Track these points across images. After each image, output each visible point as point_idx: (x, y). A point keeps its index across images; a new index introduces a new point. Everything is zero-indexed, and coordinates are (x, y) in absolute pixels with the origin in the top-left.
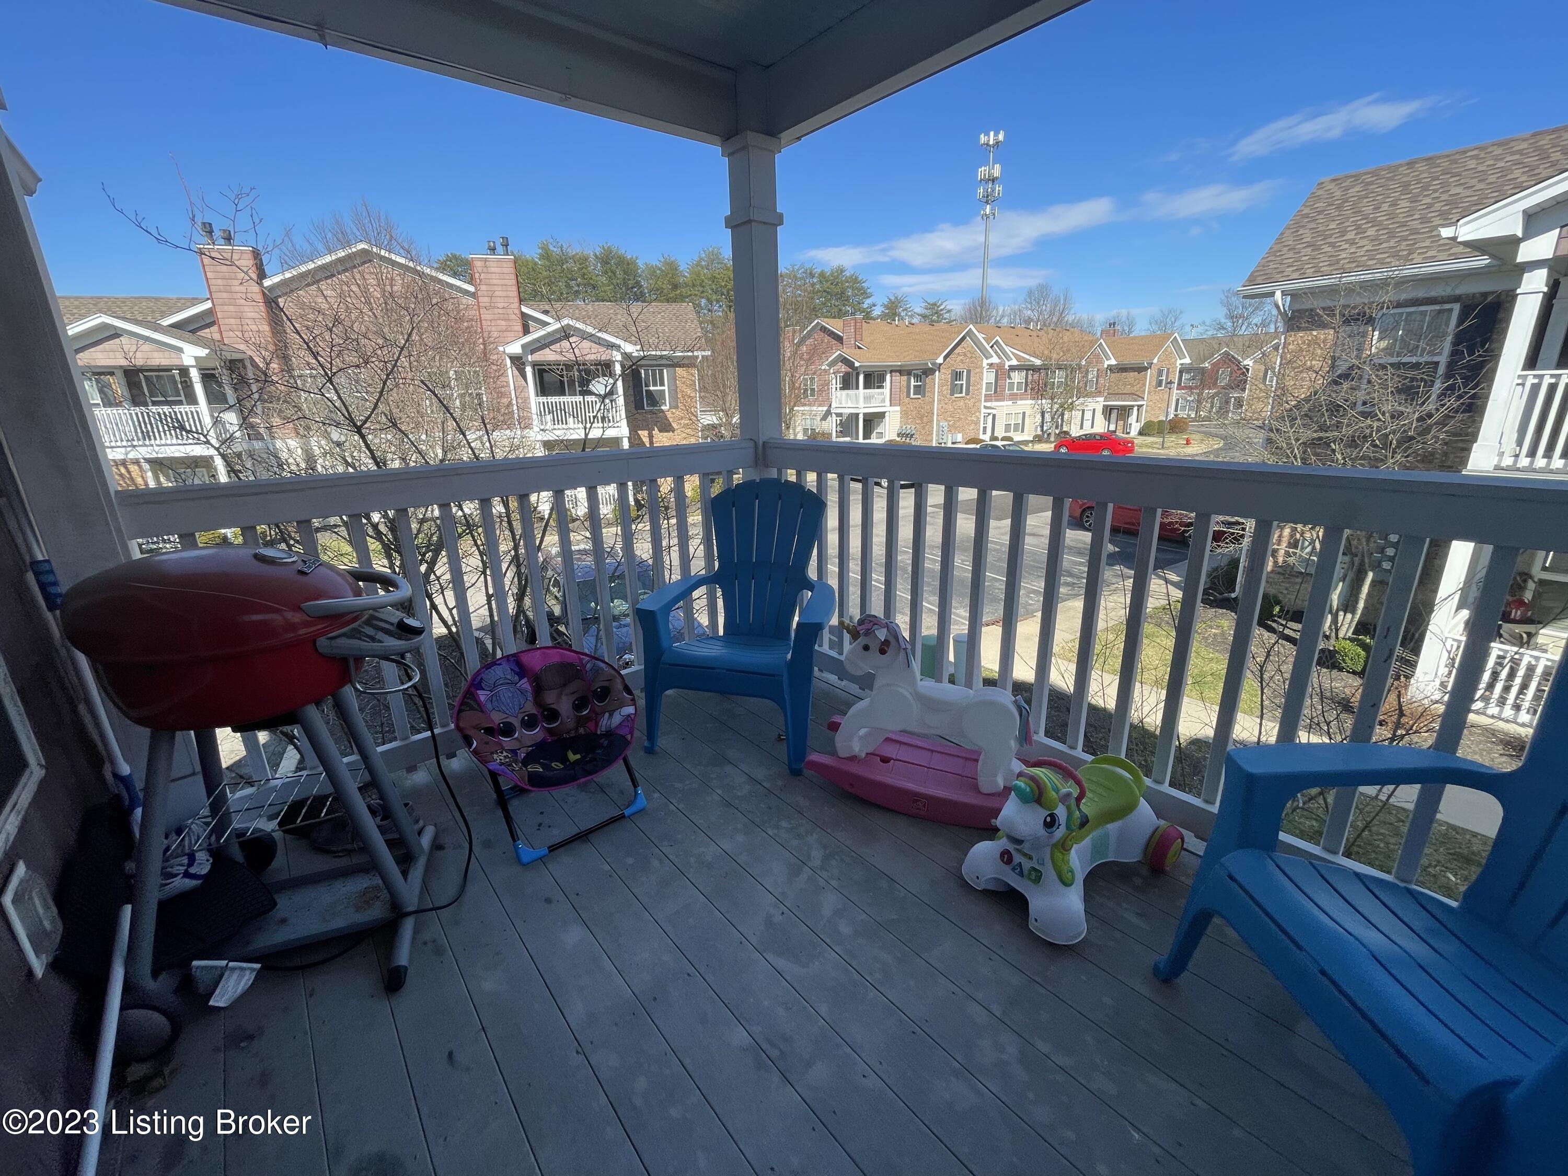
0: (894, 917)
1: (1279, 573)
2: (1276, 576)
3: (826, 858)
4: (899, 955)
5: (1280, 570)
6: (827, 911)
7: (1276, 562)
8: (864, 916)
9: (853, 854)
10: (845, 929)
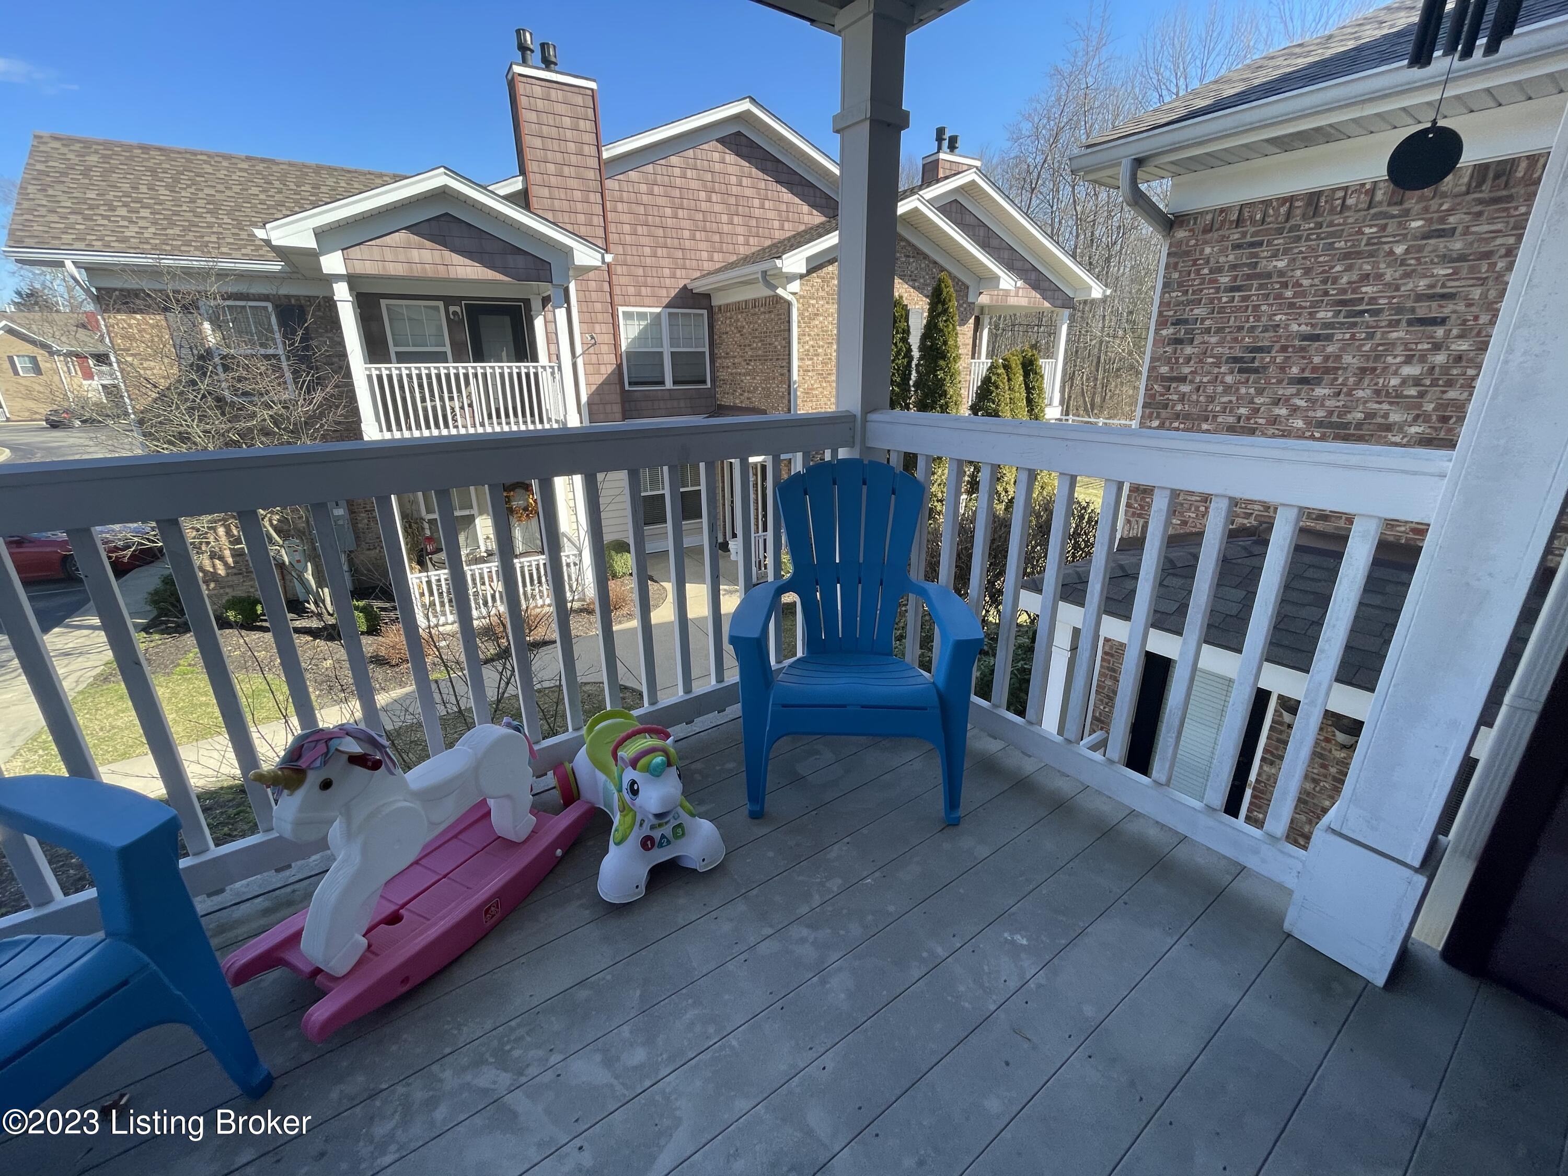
0: (638, 993)
1: (235, 574)
2: (234, 578)
3: (502, 1061)
4: (690, 1001)
5: (235, 571)
6: (601, 1076)
7: (226, 564)
8: (626, 1028)
9: (513, 1023)
10: (639, 1055)
